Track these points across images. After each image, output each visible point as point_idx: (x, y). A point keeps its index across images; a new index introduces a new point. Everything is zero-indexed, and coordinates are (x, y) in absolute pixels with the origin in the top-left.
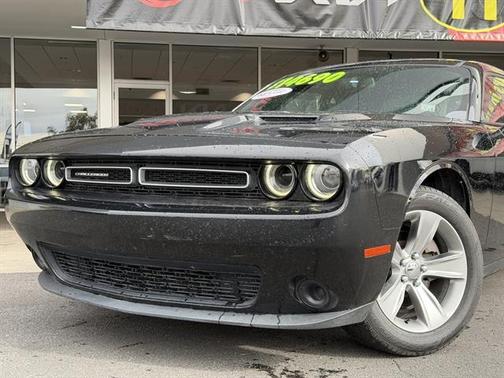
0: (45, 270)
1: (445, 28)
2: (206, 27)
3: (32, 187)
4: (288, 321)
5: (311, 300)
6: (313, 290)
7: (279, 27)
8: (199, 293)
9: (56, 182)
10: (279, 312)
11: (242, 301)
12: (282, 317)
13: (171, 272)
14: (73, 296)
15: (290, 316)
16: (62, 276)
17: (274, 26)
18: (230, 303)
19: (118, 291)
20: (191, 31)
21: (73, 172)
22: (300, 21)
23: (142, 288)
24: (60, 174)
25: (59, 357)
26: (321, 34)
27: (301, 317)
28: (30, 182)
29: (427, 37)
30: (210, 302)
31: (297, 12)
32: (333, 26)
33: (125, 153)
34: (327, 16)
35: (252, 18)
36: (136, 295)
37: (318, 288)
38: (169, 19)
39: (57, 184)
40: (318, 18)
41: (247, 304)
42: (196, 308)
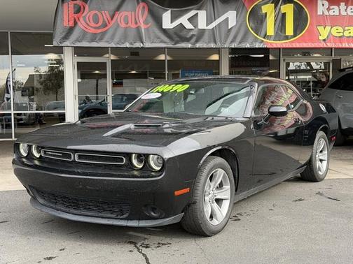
0: (32, 197)
1: (263, 41)
2: (123, 43)
3: (26, 157)
4: (143, 224)
5: (153, 214)
6: (154, 210)
7: (165, 43)
8: (104, 210)
9: (37, 155)
10: (139, 219)
11: (123, 214)
12: (141, 221)
13: (91, 201)
14: (46, 211)
15: (144, 221)
16: (41, 201)
17: (162, 42)
18: (118, 215)
19: (67, 210)
20: (115, 46)
21: (45, 152)
22: (177, 39)
23: (78, 208)
24: (39, 152)
25: (39, 239)
26: (190, 46)
27: (148, 221)
28: (25, 155)
29: (252, 46)
30: (109, 215)
31: (176, 33)
32: (197, 41)
33: (69, 147)
34: (193, 35)
35: (150, 38)
36: (76, 212)
37: (155, 209)
38: (101, 39)
39: (38, 156)
40: (188, 37)
41: (125, 216)
42: (102, 217)
